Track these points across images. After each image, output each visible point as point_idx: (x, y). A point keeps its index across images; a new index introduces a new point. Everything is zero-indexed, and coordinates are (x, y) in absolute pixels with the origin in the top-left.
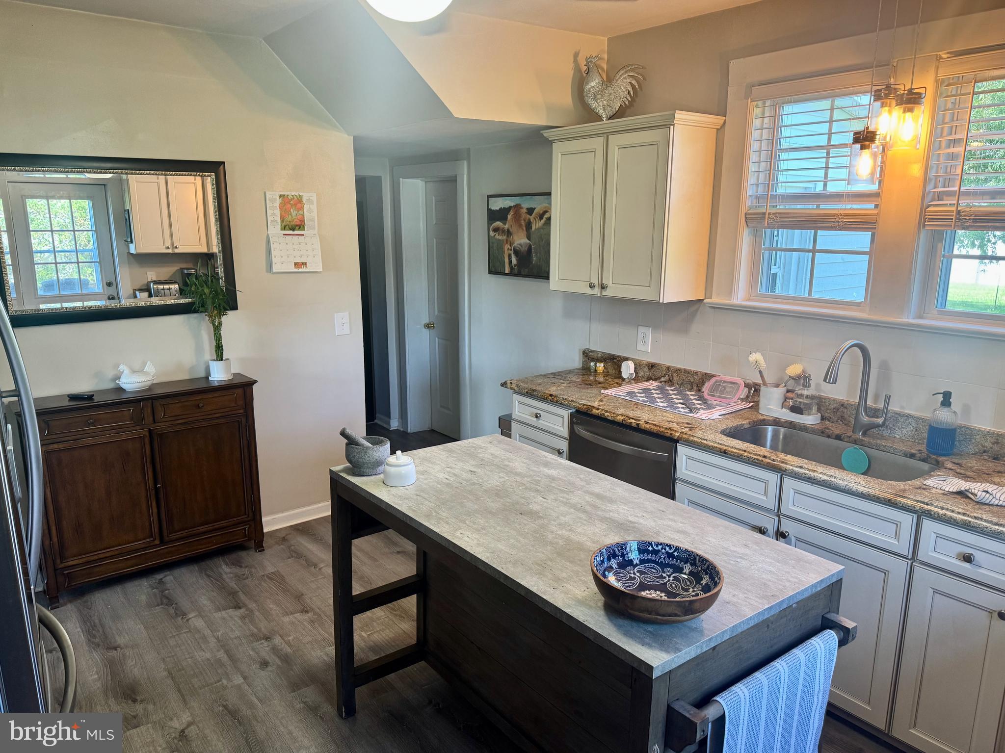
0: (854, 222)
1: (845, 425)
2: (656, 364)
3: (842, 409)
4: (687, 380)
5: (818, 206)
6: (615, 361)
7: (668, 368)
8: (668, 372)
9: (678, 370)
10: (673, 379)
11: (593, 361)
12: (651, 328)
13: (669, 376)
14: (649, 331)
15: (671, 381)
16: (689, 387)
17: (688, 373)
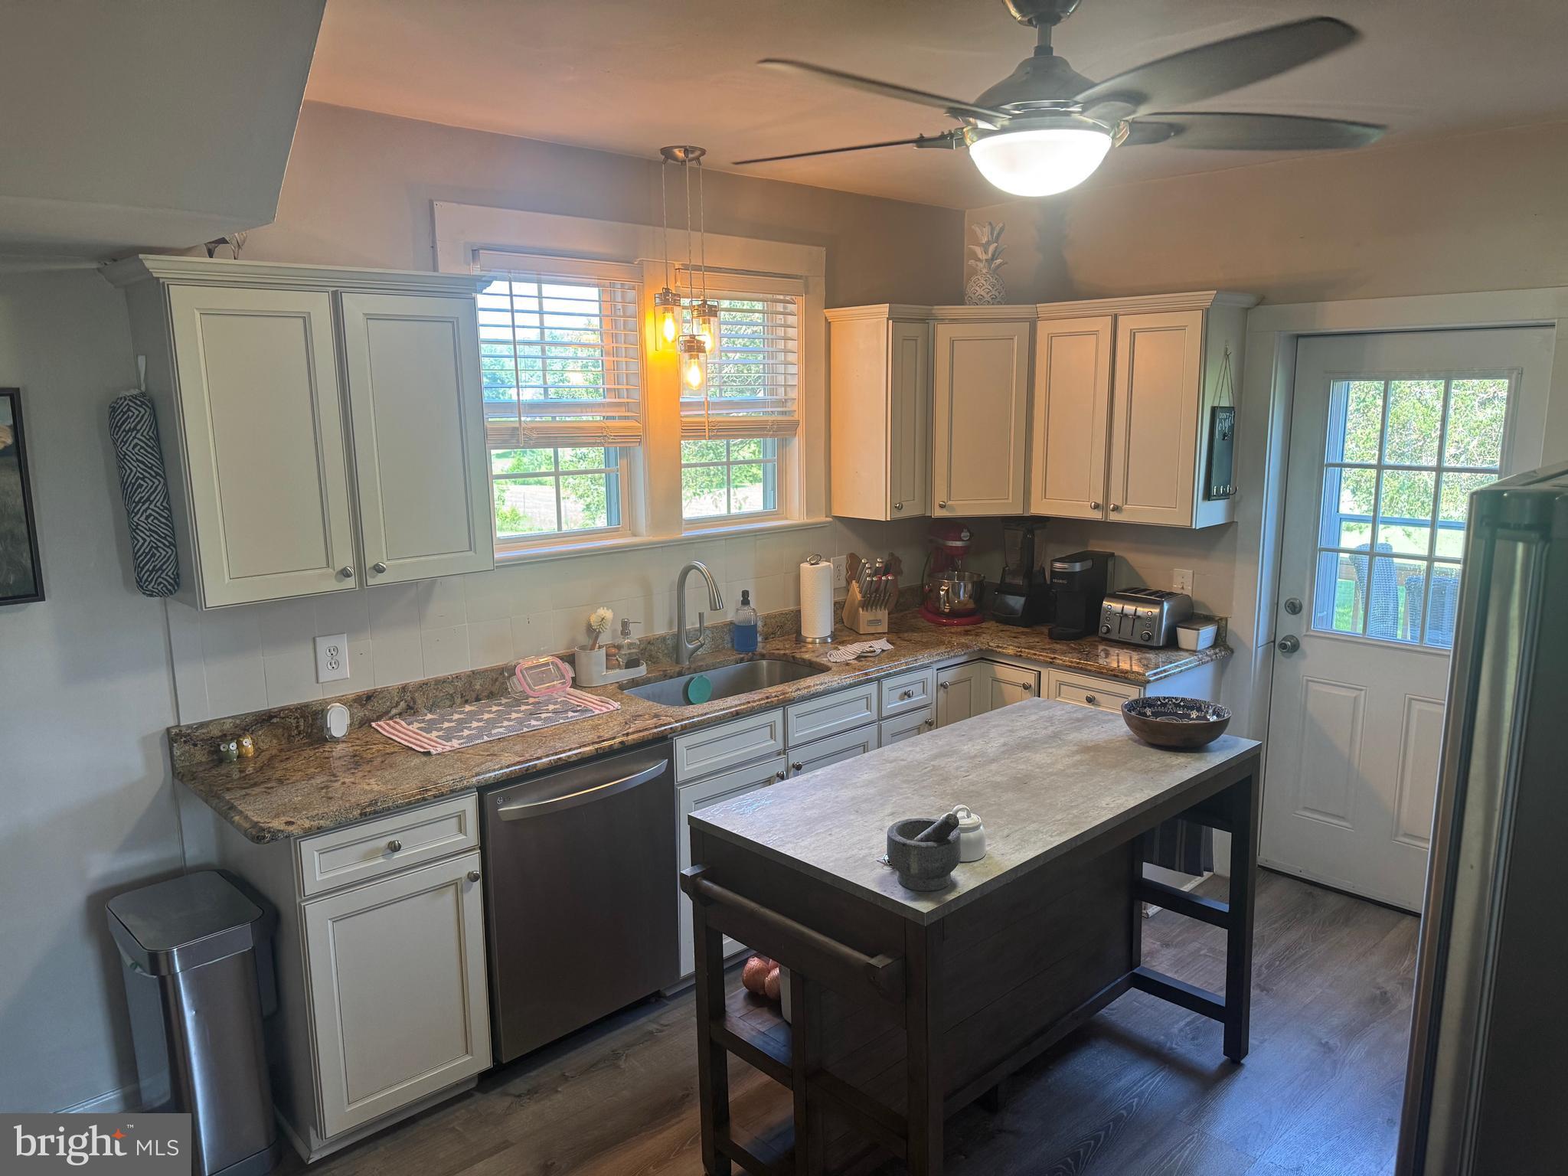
0: (620, 436)
1: (654, 663)
2: (375, 691)
3: (649, 647)
4: (442, 694)
5: (554, 418)
6: (275, 720)
7: (404, 689)
8: (404, 696)
9: (423, 686)
10: (415, 703)
11: (232, 740)
12: (345, 635)
13: (406, 702)
14: (343, 643)
15: (411, 708)
16: (448, 703)
17: (444, 682)
